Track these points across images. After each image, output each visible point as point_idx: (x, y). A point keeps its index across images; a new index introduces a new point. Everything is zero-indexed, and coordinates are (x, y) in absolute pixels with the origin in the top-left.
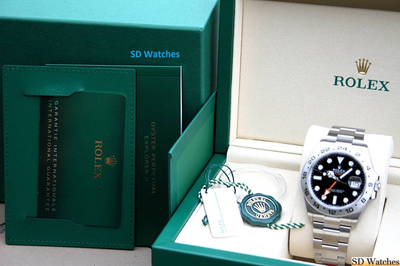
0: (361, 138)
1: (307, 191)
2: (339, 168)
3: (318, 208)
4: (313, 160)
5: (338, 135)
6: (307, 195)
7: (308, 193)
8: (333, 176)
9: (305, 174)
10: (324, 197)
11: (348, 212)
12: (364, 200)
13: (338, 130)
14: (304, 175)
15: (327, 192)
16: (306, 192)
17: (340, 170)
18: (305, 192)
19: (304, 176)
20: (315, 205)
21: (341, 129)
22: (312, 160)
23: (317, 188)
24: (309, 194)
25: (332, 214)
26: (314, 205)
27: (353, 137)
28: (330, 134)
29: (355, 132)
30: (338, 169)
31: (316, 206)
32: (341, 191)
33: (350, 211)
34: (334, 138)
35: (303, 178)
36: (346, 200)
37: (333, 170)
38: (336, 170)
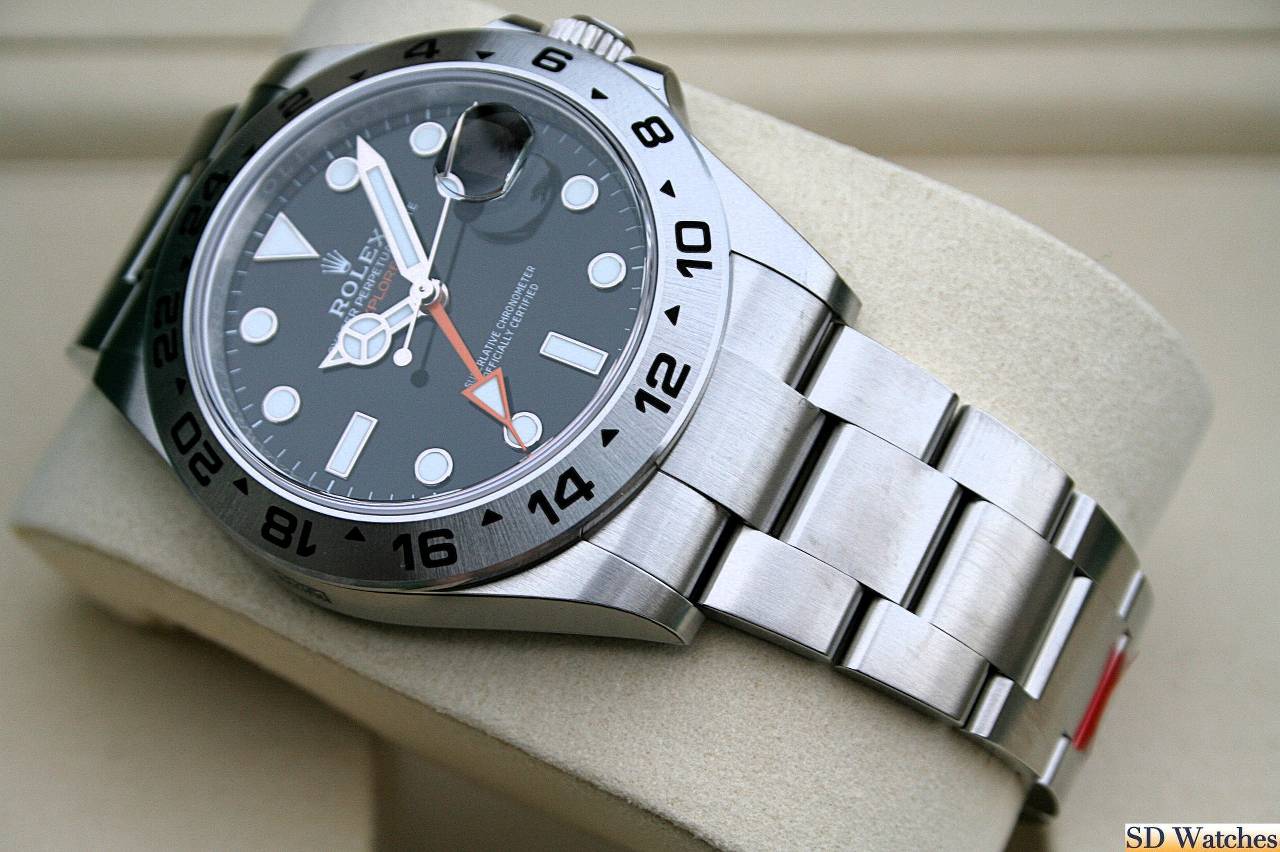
1: (423, 539)
2: (341, 266)
3: (586, 490)
7: (441, 540)
8: (385, 330)
9: (285, 523)
10: (521, 428)
12: (655, 127)
14: (285, 542)
15: (489, 395)
16: (425, 551)
18: (427, 562)
20: (554, 506)
24: (447, 534)
25: (674, 392)
26: (553, 517)
30: (346, 277)
31: (563, 503)
32: (521, 287)
33: (706, 247)
35: (302, 550)
37: (341, 314)
38: (350, 289)
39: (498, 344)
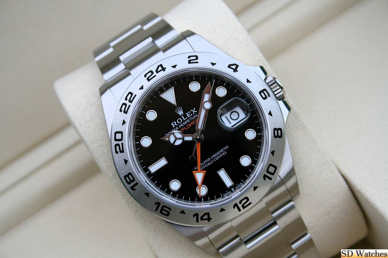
0: (166, 28)
1: (163, 206)
2: (181, 113)
3: (209, 219)
4: (121, 140)
5: (122, 58)
6: (168, 215)
7: (168, 210)
8: (183, 139)
9: (131, 179)
10: (203, 191)
11: (271, 179)
12: (279, 132)
13: (111, 50)
14: (129, 183)
15: (199, 176)
16: (162, 209)
17: (185, 116)
18: (161, 212)
19: (133, 184)
20: (199, 219)
21: (112, 44)
22: (120, 143)
23: (175, 185)
25: (244, 207)
26: (197, 221)
27: (150, 40)
28: (105, 68)
29: (141, 29)
30: (180, 117)
31: (202, 219)
32: (222, 150)
33: (273, 174)
34: (119, 69)
35: (132, 188)
36: (245, 161)
37: (174, 126)
38: (179, 121)
39: (208, 162)
